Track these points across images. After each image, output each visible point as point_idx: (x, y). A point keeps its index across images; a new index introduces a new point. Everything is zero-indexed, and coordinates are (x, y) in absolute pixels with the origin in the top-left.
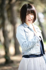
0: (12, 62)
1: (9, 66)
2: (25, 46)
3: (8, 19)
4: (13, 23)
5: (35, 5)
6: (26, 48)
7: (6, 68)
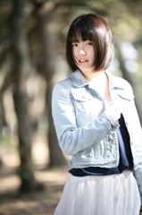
0: (41, 187)
1: (32, 199)
2: (68, 142)
3: (31, 60)
4: (45, 72)
5: (113, 21)
6: (71, 147)
7: (21, 205)
